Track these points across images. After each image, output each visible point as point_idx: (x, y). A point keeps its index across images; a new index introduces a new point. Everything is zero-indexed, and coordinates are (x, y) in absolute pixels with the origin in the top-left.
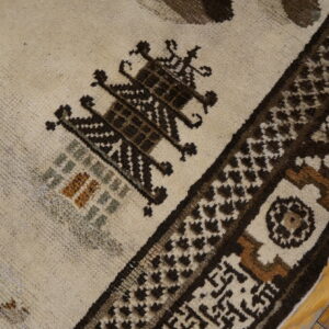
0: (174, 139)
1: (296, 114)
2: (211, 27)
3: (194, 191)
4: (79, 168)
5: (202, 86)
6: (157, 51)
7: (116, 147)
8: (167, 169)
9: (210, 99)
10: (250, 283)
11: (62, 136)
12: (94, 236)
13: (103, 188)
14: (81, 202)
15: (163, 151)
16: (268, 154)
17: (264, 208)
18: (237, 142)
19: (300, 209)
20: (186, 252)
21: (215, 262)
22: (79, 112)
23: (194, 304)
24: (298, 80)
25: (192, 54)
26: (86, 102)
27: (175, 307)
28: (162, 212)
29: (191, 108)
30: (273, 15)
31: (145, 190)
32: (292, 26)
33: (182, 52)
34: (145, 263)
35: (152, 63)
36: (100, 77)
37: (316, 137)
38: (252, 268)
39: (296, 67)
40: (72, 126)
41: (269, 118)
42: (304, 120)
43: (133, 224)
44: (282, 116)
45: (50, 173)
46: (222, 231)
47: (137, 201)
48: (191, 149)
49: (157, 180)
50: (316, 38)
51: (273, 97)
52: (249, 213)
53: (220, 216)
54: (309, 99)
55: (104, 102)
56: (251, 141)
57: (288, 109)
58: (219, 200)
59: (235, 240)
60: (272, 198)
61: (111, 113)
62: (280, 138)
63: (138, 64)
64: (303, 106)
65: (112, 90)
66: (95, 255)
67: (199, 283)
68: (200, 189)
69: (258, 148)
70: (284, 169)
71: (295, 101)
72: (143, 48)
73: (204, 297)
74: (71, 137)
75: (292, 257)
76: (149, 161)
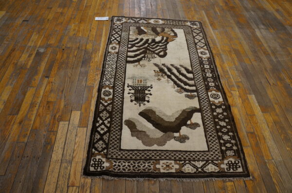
0: (132, 94)
1: (117, 106)
2: (141, 111)
3: (124, 90)
4: (142, 83)
5: (134, 102)
6: (146, 102)
7: (140, 88)
8: (130, 90)
9: (132, 101)
10: (107, 84)
11: (149, 84)
12: (133, 78)
13: (137, 83)
14: (138, 80)
15: (133, 91)
16: (117, 99)
17: (112, 93)
18: (123, 98)
19: (107, 95)
20: (119, 83)
21: (114, 84)
22: (149, 89)
23: (113, 79)
24: (120, 111)
25: (140, 105)
26: (149, 91)
27: (115, 77)
28: (126, 85)
29: (133, 98)
30: (132, 118)
31: (131, 86)
32: (127, 119)
33: (142, 105)
34: (123, 79)
35: (145, 100)
36: (151, 94)
37: (111, 105)
38: (108, 86)
39: (122, 113)
40: (149, 87)
41: (121, 104)
42: (115, 106)
43: (128, 82)
44: (119, 105)
45: (146, 80)
46: (116, 88)
47: (131, 84)
48: (129, 93)
49: (130, 88)
50: (122, 119)
51: (122, 107)
52: (114, 91)
53: (118, 89)
54: (116, 110)
55: (147, 92)
56: (121, 99)
57: (119, 107)
58: (119, 90)
59: (113, 88)
60: (112, 95)
61: (144, 91)
62: (117, 102)
63: (147, 99)
64: (116, 108)
65: (147, 94)
66: (131, 76)
67: (114, 81)
68: (123, 90)
69: (119, 99)
70: (113, 99)
71: (118, 108)
72: (148, 101)
73: (112, 80)
74: (147, 86)
75: (103, 90)
76: (133, 89)
